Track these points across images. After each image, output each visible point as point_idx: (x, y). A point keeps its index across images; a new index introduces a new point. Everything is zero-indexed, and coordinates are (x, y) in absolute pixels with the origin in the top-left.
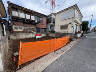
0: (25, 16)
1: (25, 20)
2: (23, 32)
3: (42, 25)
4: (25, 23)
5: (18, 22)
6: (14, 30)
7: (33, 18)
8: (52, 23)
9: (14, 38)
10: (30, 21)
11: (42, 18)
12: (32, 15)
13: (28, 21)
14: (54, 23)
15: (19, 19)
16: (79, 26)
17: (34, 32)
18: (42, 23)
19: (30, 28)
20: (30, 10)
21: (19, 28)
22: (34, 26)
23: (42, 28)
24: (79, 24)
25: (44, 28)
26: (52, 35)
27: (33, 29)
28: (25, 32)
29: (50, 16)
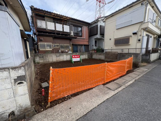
0: (55, 27)
1: (54, 33)
2: (52, 52)
3: (82, 40)
4: (55, 38)
5: (45, 38)
6: (41, 49)
7: (67, 29)
8: (98, 36)
9: (41, 61)
10: (62, 34)
11: (81, 27)
12: (66, 25)
13: (59, 34)
14: (102, 34)
15: (46, 32)
16: (154, 38)
17: (69, 51)
18: (81, 36)
19: (63, 45)
20: (62, 16)
21: (48, 45)
22: (68, 41)
23: (82, 45)
24: (154, 34)
25: (84, 45)
26: (98, 56)
27: (67, 47)
28: (55, 51)
29: (95, 23)
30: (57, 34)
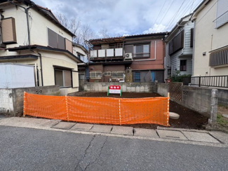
0: (106, 53)
1: (104, 61)
3: (150, 63)
6: (92, 78)
7: (119, 52)
10: (113, 60)
13: (110, 60)
17: (121, 80)
18: (149, 57)
19: (115, 72)
21: (98, 74)
23: (148, 70)
25: (152, 70)
26: (162, 89)
29: (180, 27)
30: (108, 60)
